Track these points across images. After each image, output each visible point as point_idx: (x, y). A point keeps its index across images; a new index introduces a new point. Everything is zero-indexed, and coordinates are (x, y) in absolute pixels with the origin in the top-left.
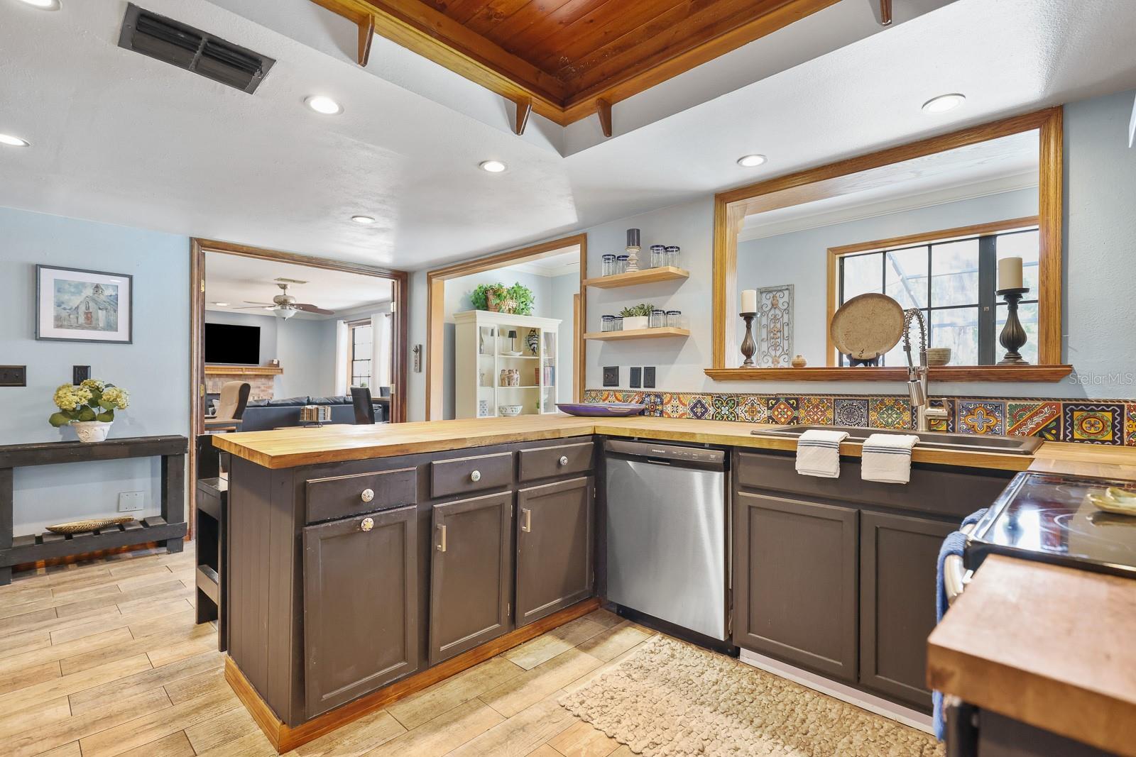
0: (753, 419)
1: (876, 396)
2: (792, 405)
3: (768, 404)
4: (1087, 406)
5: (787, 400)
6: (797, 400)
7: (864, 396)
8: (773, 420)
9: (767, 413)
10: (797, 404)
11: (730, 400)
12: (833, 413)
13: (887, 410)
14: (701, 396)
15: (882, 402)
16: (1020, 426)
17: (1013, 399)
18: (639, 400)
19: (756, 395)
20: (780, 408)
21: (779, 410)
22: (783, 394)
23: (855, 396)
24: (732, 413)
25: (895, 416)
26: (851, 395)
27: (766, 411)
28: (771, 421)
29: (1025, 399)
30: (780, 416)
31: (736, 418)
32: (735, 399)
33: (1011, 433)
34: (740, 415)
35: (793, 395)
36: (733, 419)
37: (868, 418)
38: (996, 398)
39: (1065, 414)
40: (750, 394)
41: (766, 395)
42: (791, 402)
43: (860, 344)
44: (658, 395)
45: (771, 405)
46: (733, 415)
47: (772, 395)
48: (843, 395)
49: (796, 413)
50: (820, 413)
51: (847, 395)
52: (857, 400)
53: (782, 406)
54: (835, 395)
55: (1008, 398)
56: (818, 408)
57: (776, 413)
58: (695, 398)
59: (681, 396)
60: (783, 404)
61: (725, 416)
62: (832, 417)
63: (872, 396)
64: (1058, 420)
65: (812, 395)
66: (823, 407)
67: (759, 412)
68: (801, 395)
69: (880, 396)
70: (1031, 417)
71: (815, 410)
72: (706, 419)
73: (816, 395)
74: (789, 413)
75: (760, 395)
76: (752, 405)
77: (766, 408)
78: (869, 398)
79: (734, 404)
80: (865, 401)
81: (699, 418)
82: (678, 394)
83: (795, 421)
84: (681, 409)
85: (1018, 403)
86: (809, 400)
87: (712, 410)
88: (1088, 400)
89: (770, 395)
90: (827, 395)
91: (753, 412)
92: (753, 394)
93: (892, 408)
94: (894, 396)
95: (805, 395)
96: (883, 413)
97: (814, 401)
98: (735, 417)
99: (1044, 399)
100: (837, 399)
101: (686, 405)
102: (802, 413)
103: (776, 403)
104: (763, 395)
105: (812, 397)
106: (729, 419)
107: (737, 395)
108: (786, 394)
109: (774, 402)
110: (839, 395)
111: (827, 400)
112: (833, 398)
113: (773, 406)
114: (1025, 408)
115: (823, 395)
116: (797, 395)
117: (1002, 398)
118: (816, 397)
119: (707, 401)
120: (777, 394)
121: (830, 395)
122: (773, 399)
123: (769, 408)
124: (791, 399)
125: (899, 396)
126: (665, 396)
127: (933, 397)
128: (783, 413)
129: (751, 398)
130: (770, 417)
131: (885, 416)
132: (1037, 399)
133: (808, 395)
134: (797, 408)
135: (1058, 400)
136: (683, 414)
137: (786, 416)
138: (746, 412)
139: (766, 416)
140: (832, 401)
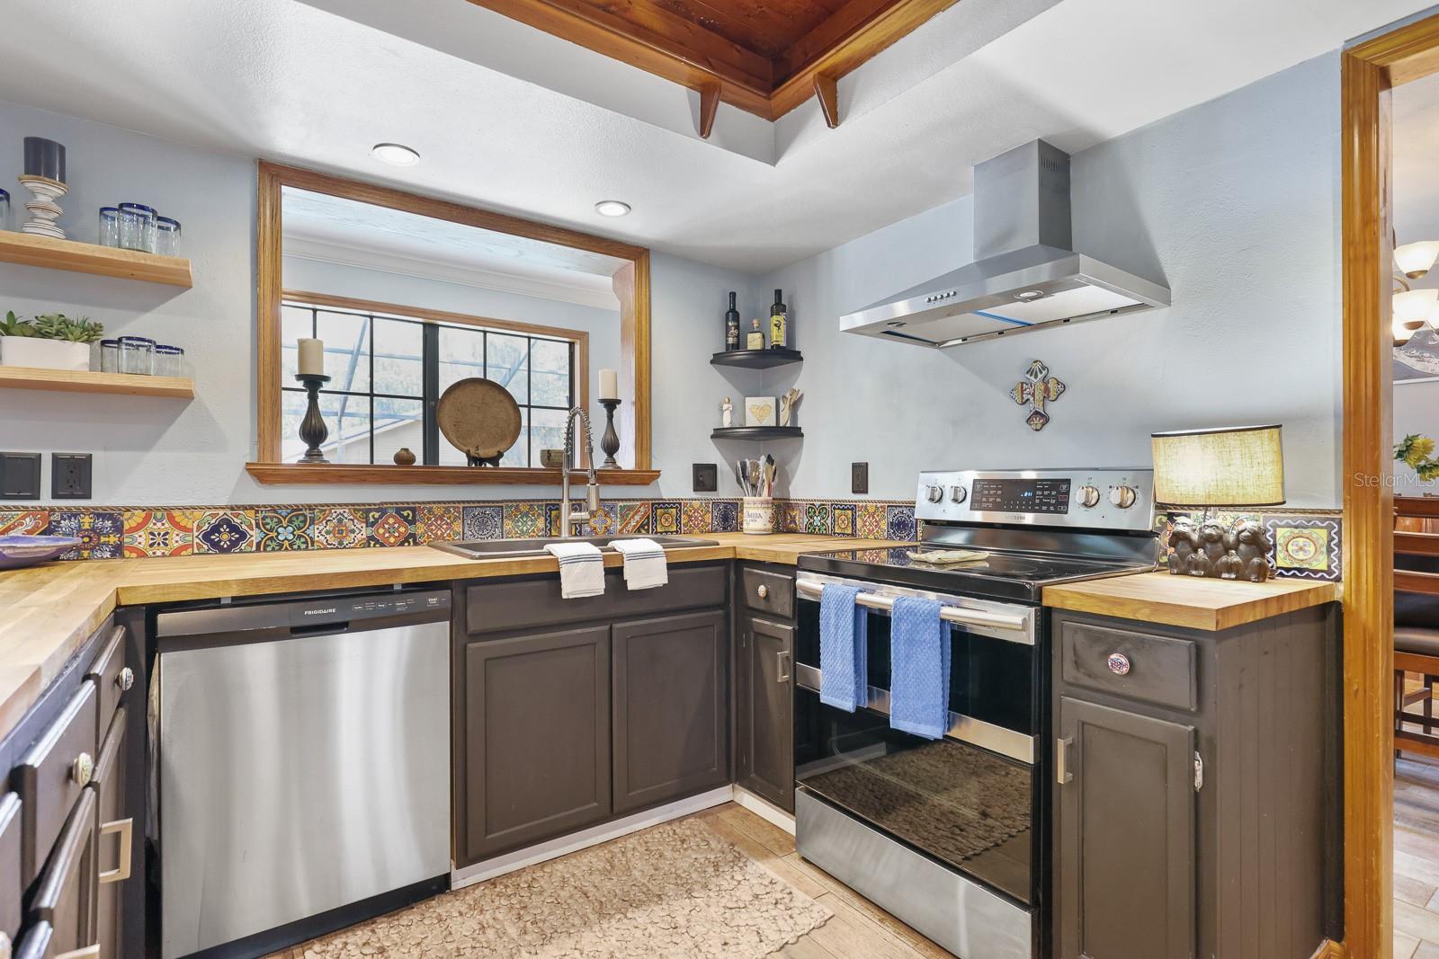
0: (341, 543)
1: (511, 501)
2: (406, 518)
3: (367, 517)
4: (664, 504)
5: (398, 511)
6: (413, 510)
7: (497, 502)
8: (377, 542)
9: (365, 532)
10: (414, 516)
11: (297, 516)
12: (461, 525)
13: (522, 518)
14: (229, 512)
15: (517, 508)
16: (626, 525)
17: (622, 500)
18: (37, 527)
19: (346, 505)
20: (388, 523)
21: (387, 526)
22: (391, 503)
23: (488, 502)
24: (300, 537)
25: (530, 523)
26: (484, 502)
27: (364, 530)
28: (372, 543)
29: (629, 500)
30: (387, 535)
31: (309, 544)
32: (307, 513)
33: (621, 531)
34: (316, 539)
35: (408, 503)
36: (303, 546)
37: (502, 528)
38: (611, 500)
39: (653, 511)
40: (334, 505)
41: (363, 505)
42: (405, 513)
43: (473, 439)
44: (101, 514)
45: (372, 520)
46: (303, 540)
47: (374, 505)
48: (473, 502)
49: (412, 529)
50: (445, 526)
51: (479, 502)
52: (491, 507)
53: (391, 521)
54: (463, 502)
55: (619, 500)
56: (442, 520)
57: (381, 531)
58: (213, 516)
59: (176, 513)
60: (393, 517)
61: (286, 543)
62: (461, 530)
63: (506, 501)
64: (648, 517)
65: (434, 502)
66: (449, 518)
67: (353, 531)
68: (418, 503)
69: (515, 501)
70: (633, 517)
71: (439, 522)
72: (241, 552)
73: (439, 502)
74: (402, 530)
75: (353, 505)
76: (340, 521)
77: (364, 525)
78: (503, 504)
79: (305, 522)
80: (499, 507)
81: (223, 551)
82: (168, 510)
83: (411, 540)
84: (176, 539)
85: (626, 504)
86: (430, 511)
87: (255, 535)
88: (662, 499)
89: (369, 505)
90: (454, 502)
91: (341, 532)
92: (340, 505)
93: (526, 514)
94: (529, 501)
95: (423, 503)
96: (518, 521)
97: (438, 510)
98: (306, 542)
99: (641, 500)
100: (467, 507)
101: (191, 530)
102: (420, 529)
103: (380, 517)
104: (358, 505)
105: (434, 506)
106: (295, 547)
107: (311, 508)
108: (396, 503)
109: (377, 515)
110: (468, 502)
111: (454, 508)
112: (461, 505)
113: (376, 520)
114: (630, 508)
115: (449, 502)
116: (414, 503)
117: (615, 500)
118: (439, 505)
119: (245, 520)
120: (382, 503)
121: (459, 502)
122: (377, 511)
123: (369, 525)
124: (405, 509)
125: (533, 500)
126: (127, 515)
127: (575, 500)
128: (392, 530)
129: (338, 511)
130: (371, 538)
131: (520, 524)
132: (637, 500)
133: (429, 503)
134: (413, 522)
135: (648, 500)
136: (184, 548)
137: (396, 534)
138: (328, 532)
139: (364, 536)
140: (461, 510)
